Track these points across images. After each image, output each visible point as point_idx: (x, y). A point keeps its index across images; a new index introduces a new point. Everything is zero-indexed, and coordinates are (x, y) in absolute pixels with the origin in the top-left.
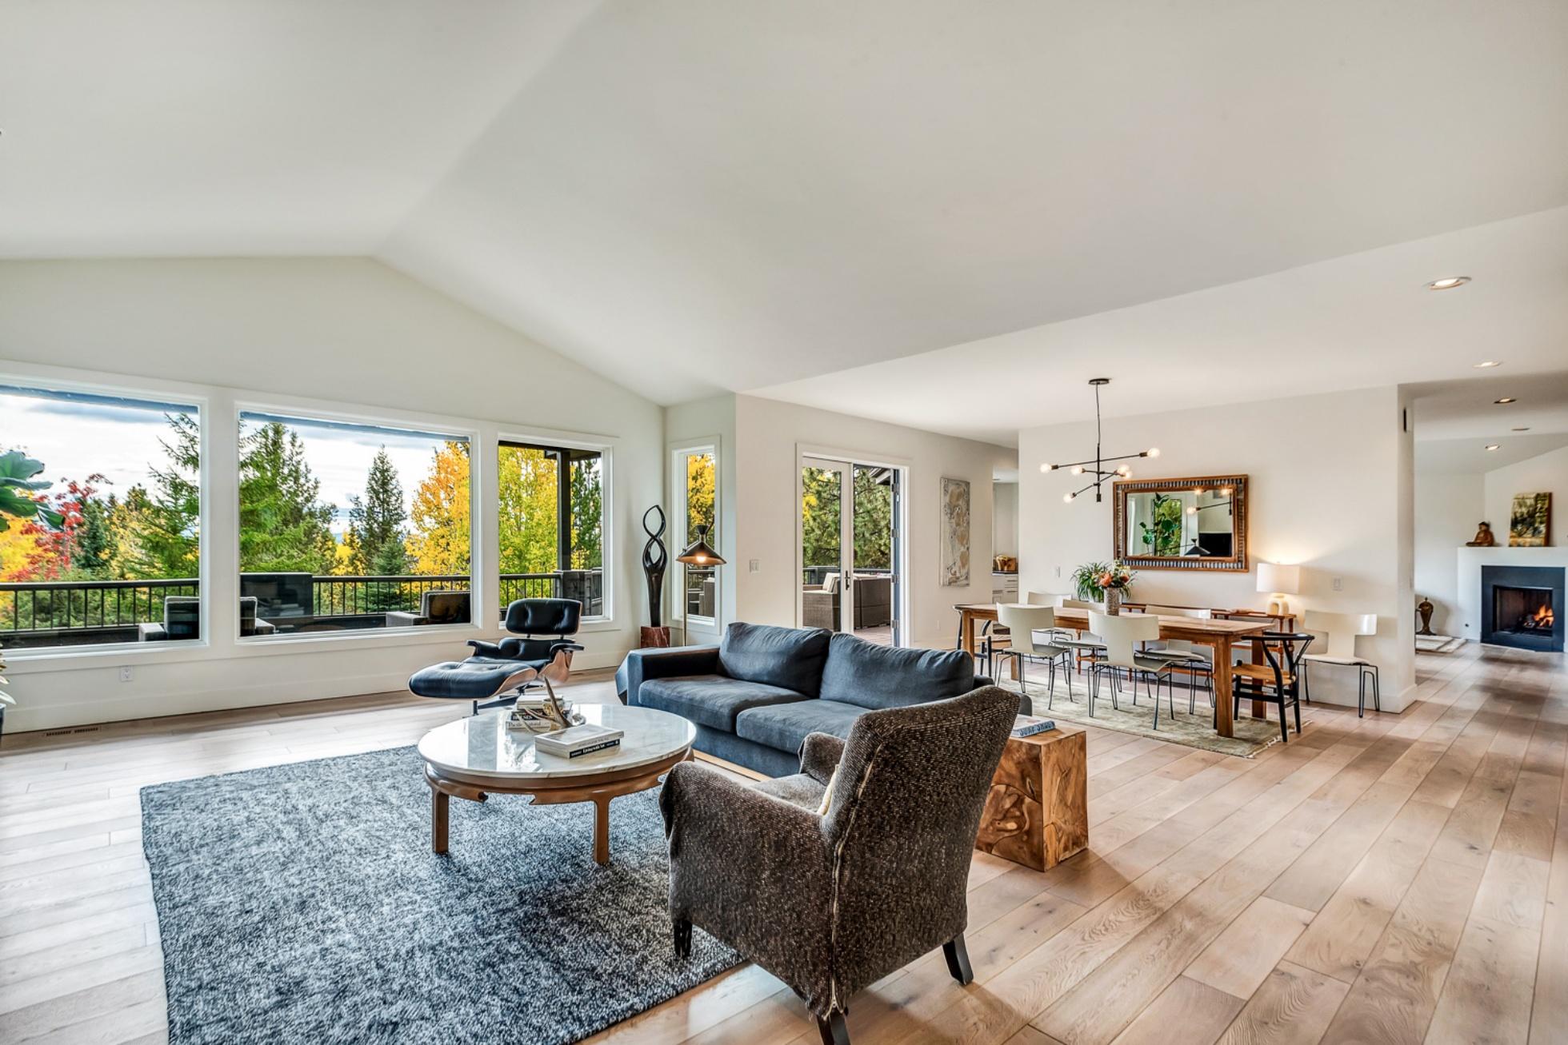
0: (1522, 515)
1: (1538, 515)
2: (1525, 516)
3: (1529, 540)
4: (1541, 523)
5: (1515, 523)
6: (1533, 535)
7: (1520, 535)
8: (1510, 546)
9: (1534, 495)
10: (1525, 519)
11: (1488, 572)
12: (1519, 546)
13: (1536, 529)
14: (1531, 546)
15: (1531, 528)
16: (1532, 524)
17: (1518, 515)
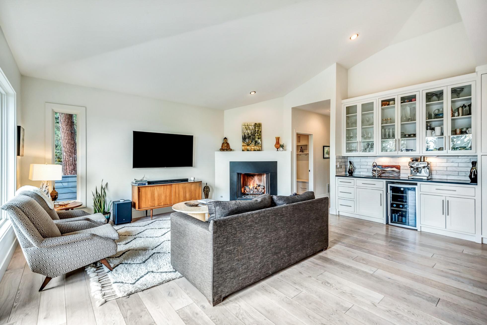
0: (248, 134)
1: (256, 134)
2: (250, 135)
3: (253, 147)
4: (258, 138)
5: (244, 138)
6: (255, 145)
7: (248, 145)
8: (243, 151)
9: (253, 124)
10: (250, 137)
11: (233, 165)
12: (248, 150)
13: (256, 142)
14: (254, 150)
15: (254, 141)
16: (254, 139)
17: (246, 134)
